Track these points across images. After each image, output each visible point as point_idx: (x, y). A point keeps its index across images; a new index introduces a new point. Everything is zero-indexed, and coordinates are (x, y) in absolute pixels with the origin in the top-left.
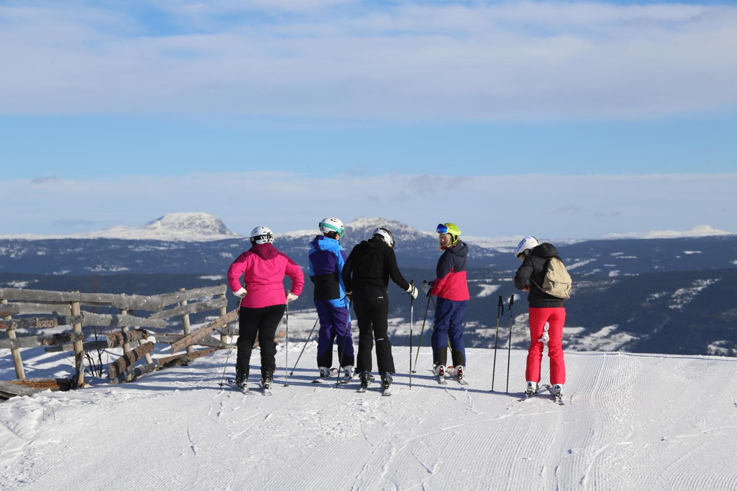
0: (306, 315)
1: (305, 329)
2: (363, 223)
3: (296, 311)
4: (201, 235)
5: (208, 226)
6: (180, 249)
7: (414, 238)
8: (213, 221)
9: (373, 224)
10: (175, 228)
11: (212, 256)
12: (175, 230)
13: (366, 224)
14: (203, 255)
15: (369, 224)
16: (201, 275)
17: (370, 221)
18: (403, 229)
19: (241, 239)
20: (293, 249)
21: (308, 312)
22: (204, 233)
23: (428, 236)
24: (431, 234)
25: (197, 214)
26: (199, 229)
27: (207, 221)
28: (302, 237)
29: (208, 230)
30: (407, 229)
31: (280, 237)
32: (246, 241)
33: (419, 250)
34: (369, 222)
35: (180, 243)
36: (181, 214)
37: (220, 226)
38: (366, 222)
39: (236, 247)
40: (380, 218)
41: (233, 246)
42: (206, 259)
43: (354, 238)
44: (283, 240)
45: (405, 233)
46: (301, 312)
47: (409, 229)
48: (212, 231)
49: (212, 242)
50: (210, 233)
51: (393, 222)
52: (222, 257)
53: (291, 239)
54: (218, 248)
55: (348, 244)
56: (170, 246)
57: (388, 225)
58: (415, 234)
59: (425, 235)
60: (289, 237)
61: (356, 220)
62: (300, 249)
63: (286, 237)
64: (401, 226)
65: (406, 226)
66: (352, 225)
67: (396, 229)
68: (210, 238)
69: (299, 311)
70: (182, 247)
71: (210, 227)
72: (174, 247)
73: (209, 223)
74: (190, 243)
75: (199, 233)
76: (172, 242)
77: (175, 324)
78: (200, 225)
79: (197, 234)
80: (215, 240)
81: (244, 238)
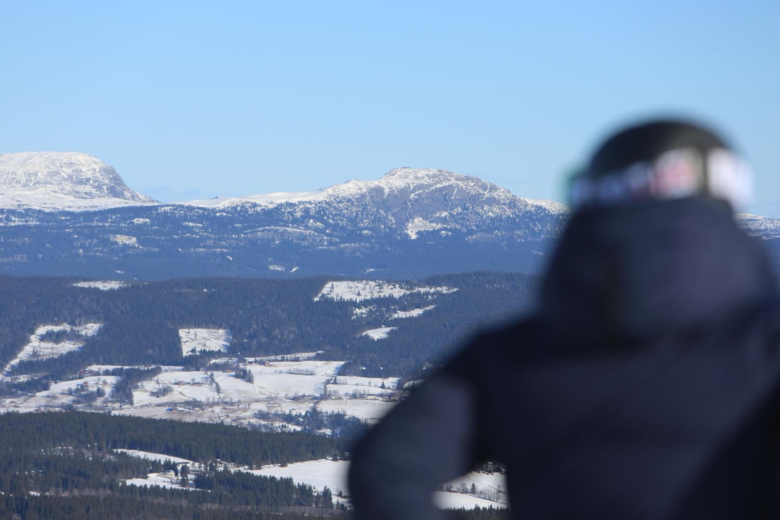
0: (294, 366)
1: (292, 395)
2: (406, 180)
3: (273, 358)
4: (72, 198)
5: (88, 180)
6: (29, 227)
7: (509, 212)
8: (97, 170)
9: (426, 181)
10: (19, 182)
11: (95, 241)
12: (18, 186)
13: (411, 181)
14: (77, 239)
15: (417, 182)
16: (77, 281)
17: (419, 175)
18: (487, 194)
19: (156, 208)
20: (263, 231)
21: (297, 360)
22: (77, 194)
23: (539, 208)
24: (543, 204)
25: (64, 157)
26: (68, 187)
27: (84, 169)
28: (281, 205)
29: (88, 188)
30: (495, 194)
31: (235, 205)
32: (166, 213)
33: (519, 236)
34: (417, 178)
35: (28, 213)
36: (33, 153)
37: (111, 180)
38: (411, 177)
39: (145, 223)
40: (440, 171)
41: (138, 221)
42: (82, 247)
43: (387, 210)
44: (241, 211)
45: (492, 201)
46: (283, 360)
47: (499, 194)
48: (94, 191)
49: (95, 213)
50: (90, 195)
51: (467, 179)
52: (117, 243)
53: (258, 209)
54: (107, 225)
55: (374, 221)
56: (8, 219)
57: (457, 185)
58: (513, 204)
59: (533, 206)
60: (255, 205)
61: (391, 173)
62: (276, 231)
63: (248, 206)
64: (484, 187)
65: (494, 188)
66: (383, 184)
67: (473, 193)
68: (91, 204)
69: (279, 357)
70: (33, 223)
71: (91, 182)
72: (16, 222)
73: (89, 175)
74: (50, 214)
75: (70, 193)
76: (12, 212)
77: (23, 378)
78: (70, 177)
79: (63, 196)
80: (102, 209)
81: (162, 206)
